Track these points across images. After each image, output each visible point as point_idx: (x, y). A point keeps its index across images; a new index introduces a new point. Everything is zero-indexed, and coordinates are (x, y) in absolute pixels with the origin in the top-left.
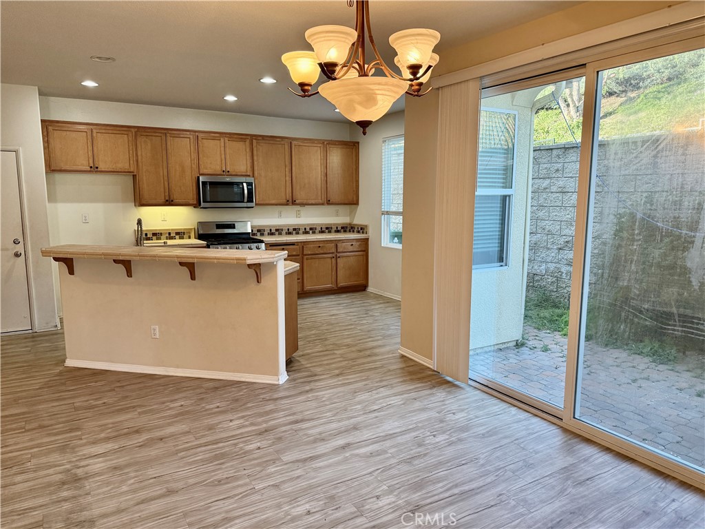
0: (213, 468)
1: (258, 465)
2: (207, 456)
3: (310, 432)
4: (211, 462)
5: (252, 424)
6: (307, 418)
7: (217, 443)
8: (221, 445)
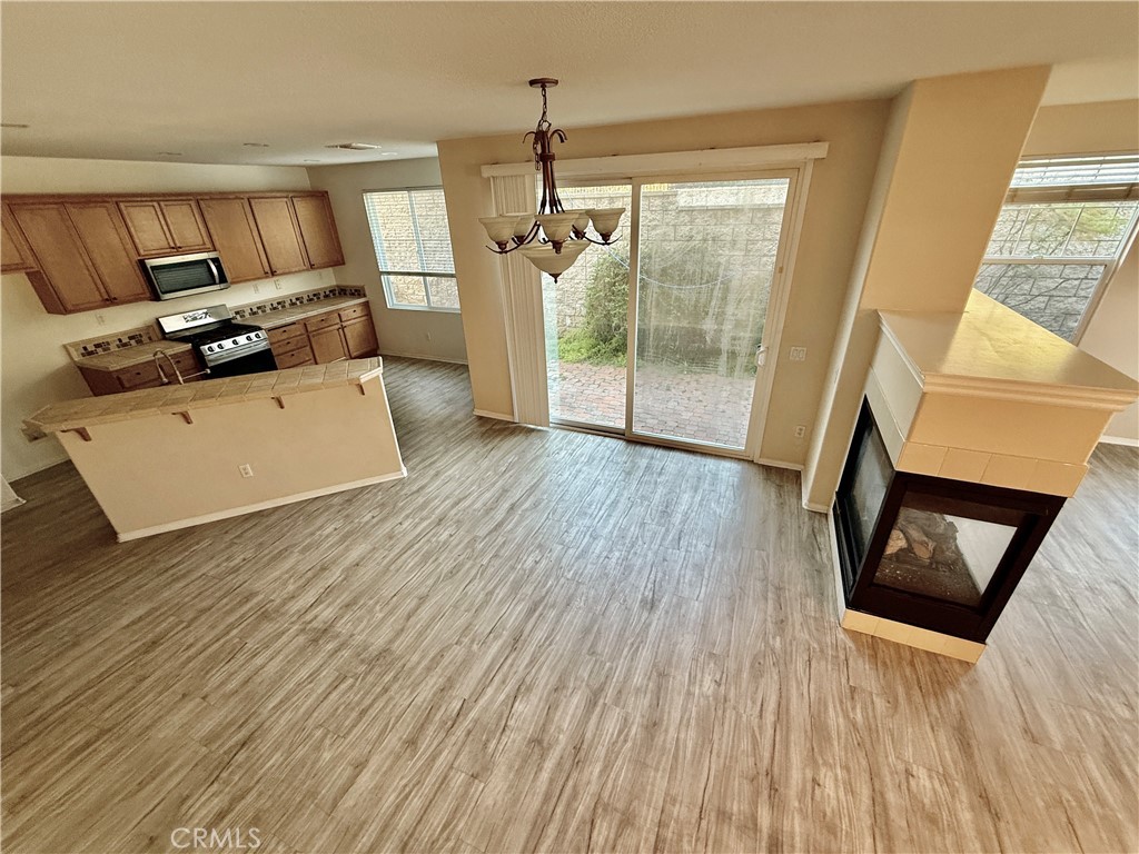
0: (433, 567)
1: (466, 548)
2: (416, 559)
3: (476, 506)
4: (426, 563)
5: (422, 520)
6: (461, 496)
7: (412, 546)
8: (416, 546)
